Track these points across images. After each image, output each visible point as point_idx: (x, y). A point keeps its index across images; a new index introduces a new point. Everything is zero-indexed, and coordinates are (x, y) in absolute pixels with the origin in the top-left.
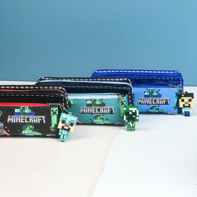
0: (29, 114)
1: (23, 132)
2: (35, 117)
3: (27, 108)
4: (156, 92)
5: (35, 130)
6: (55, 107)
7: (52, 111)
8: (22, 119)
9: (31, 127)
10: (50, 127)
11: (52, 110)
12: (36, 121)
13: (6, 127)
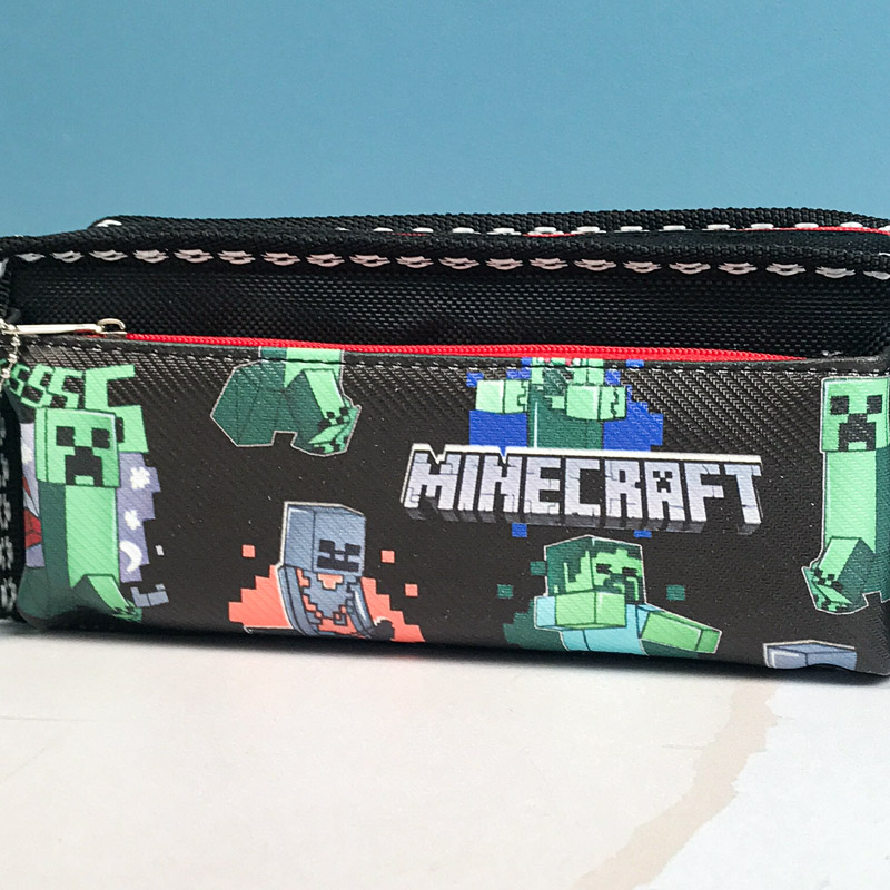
1: (545, 610)
3: (591, 369)
6: (863, 372)
7: (834, 411)
9: (619, 560)
10: (807, 573)
11: (834, 400)
13: (388, 556)
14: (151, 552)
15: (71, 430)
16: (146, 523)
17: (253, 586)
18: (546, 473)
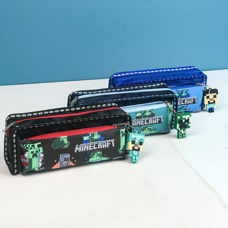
0: (98, 140)
1: (91, 160)
2: (104, 142)
3: (96, 133)
4: (185, 92)
5: (103, 156)
6: (124, 128)
7: (122, 133)
8: (90, 147)
9: (99, 153)
10: (119, 150)
12: (104, 146)
13: (73, 158)
14: (43, 163)
15: (33, 152)
16: (42, 160)
17: (56, 165)
18: (91, 145)
